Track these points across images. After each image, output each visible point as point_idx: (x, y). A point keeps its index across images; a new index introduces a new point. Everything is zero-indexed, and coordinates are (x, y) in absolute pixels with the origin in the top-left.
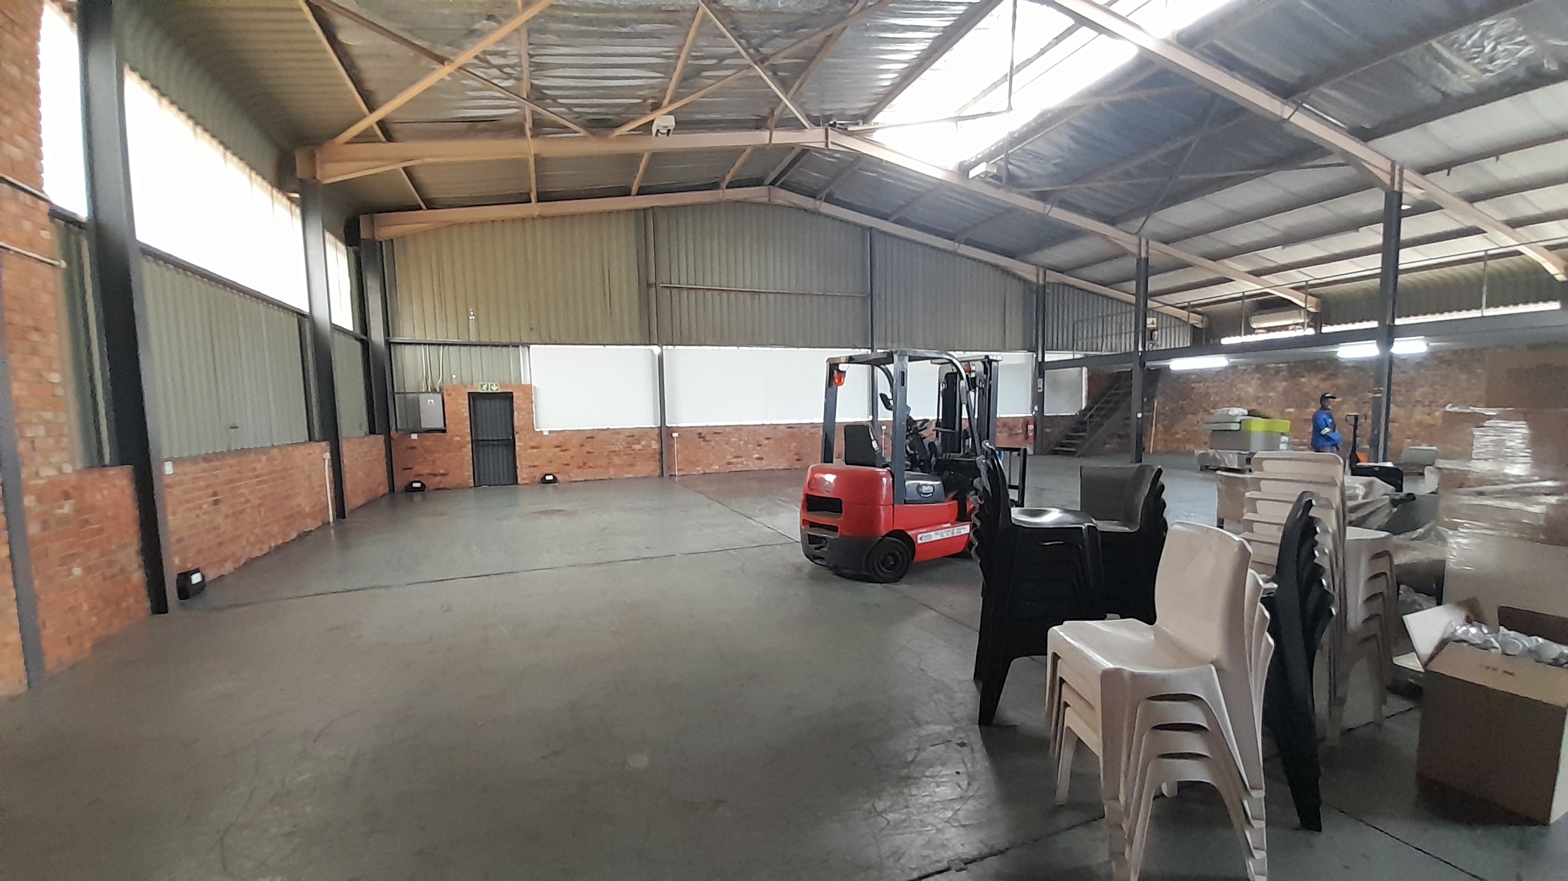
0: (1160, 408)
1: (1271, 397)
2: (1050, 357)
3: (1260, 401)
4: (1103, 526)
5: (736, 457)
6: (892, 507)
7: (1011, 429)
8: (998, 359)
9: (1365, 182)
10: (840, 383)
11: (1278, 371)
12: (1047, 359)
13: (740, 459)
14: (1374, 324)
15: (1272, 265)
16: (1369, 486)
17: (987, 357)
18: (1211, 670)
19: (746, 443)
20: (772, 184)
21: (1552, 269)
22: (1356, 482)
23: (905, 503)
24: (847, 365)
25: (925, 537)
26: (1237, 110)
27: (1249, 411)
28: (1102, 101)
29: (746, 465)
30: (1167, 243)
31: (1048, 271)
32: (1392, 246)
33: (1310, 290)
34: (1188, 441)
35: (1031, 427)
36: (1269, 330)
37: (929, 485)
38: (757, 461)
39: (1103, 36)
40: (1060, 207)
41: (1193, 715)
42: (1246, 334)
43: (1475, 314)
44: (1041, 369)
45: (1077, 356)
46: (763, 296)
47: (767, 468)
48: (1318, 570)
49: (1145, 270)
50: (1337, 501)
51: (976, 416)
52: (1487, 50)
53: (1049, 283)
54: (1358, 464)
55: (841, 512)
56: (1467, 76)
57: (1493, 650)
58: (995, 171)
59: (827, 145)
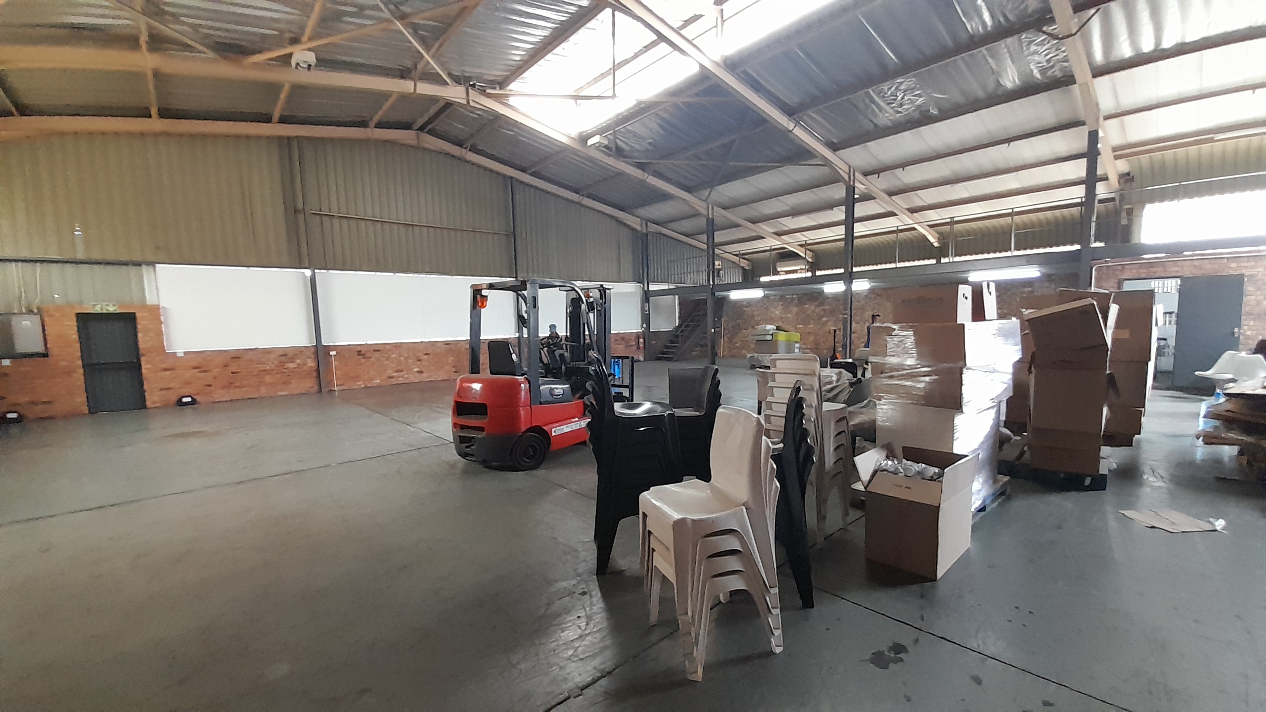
0: (725, 325)
1: (789, 317)
2: (653, 287)
3: (783, 320)
4: (679, 412)
5: (397, 371)
6: (529, 407)
7: (627, 342)
8: (610, 287)
9: (834, 179)
10: (483, 306)
11: (793, 300)
12: (651, 289)
13: (401, 373)
14: (841, 271)
15: (787, 229)
16: (839, 375)
17: (602, 286)
18: (743, 511)
19: (407, 358)
20: (421, 129)
21: (932, 239)
22: (831, 373)
23: (541, 404)
24: (489, 291)
25: (557, 431)
26: (762, 121)
27: (777, 327)
28: (679, 100)
29: (407, 378)
30: (724, 209)
31: (649, 223)
32: (850, 221)
33: (809, 247)
34: (743, 348)
35: (641, 340)
36: (787, 272)
37: (560, 388)
38: (417, 375)
39: (676, 53)
40: (653, 175)
41: (733, 543)
42: (774, 275)
43: (893, 266)
44: (647, 296)
45: (671, 287)
46: (417, 229)
47: (428, 380)
48: (805, 433)
49: (711, 227)
50: (816, 386)
51: (596, 333)
52: (899, 98)
53: (649, 232)
54: (835, 361)
55: (487, 415)
56: (887, 115)
57: (900, 474)
58: (606, 142)
59: (468, 102)
